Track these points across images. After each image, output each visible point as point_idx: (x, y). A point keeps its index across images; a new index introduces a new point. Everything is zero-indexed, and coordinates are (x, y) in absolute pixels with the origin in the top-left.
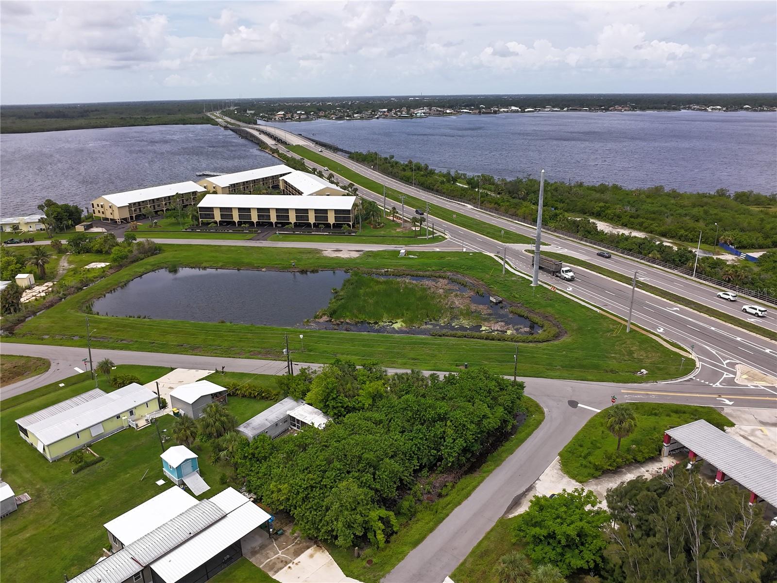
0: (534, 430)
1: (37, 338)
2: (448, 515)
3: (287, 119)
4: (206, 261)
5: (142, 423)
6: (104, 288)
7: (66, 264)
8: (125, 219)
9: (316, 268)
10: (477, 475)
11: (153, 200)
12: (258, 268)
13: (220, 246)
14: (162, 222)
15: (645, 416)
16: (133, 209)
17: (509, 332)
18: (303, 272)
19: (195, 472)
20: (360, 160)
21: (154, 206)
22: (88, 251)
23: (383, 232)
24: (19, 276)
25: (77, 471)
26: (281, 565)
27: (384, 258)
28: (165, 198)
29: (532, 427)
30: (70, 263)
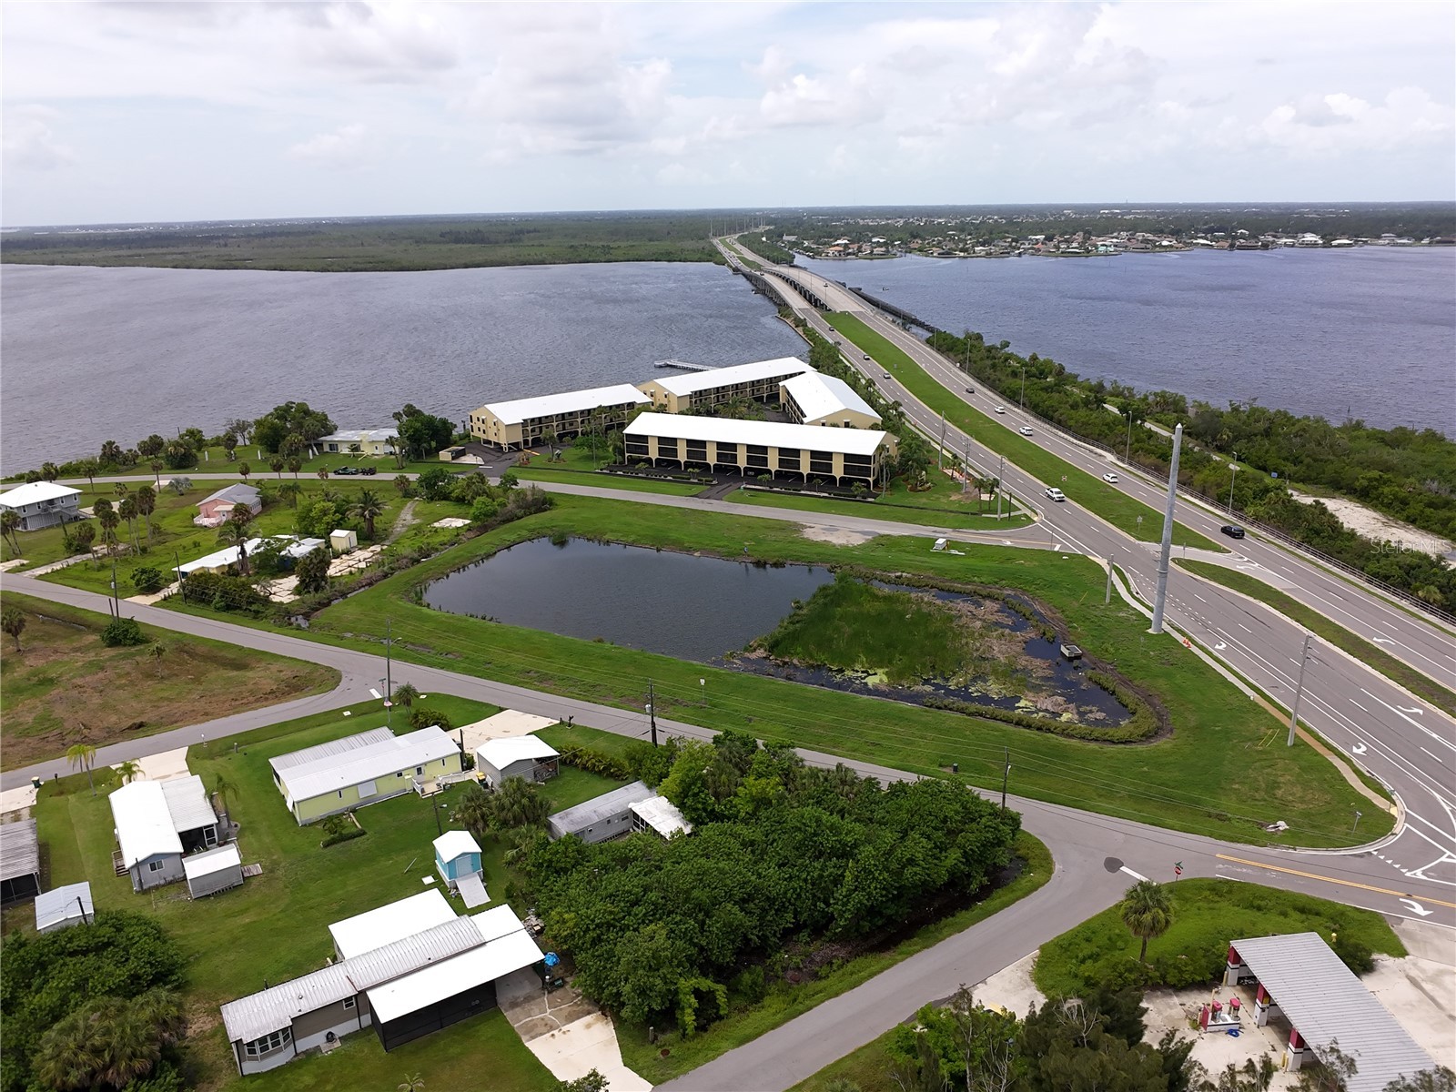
0: (1018, 899)
1: (334, 635)
2: (810, 1009)
3: (849, 254)
4: (612, 531)
5: (431, 788)
6: (448, 563)
7: (409, 517)
8: (516, 444)
9: (781, 560)
10: (887, 956)
11: (563, 415)
12: (689, 550)
13: (644, 505)
14: (569, 453)
15: (1236, 908)
16: (529, 428)
17: (1065, 717)
18: (760, 564)
19: (476, 873)
20: (944, 348)
21: (564, 424)
22: (446, 497)
23: (924, 500)
24: (337, 533)
25: (327, 845)
26: (543, 1029)
27: (905, 551)
28: (582, 412)
29: (1019, 893)
30: (415, 515)
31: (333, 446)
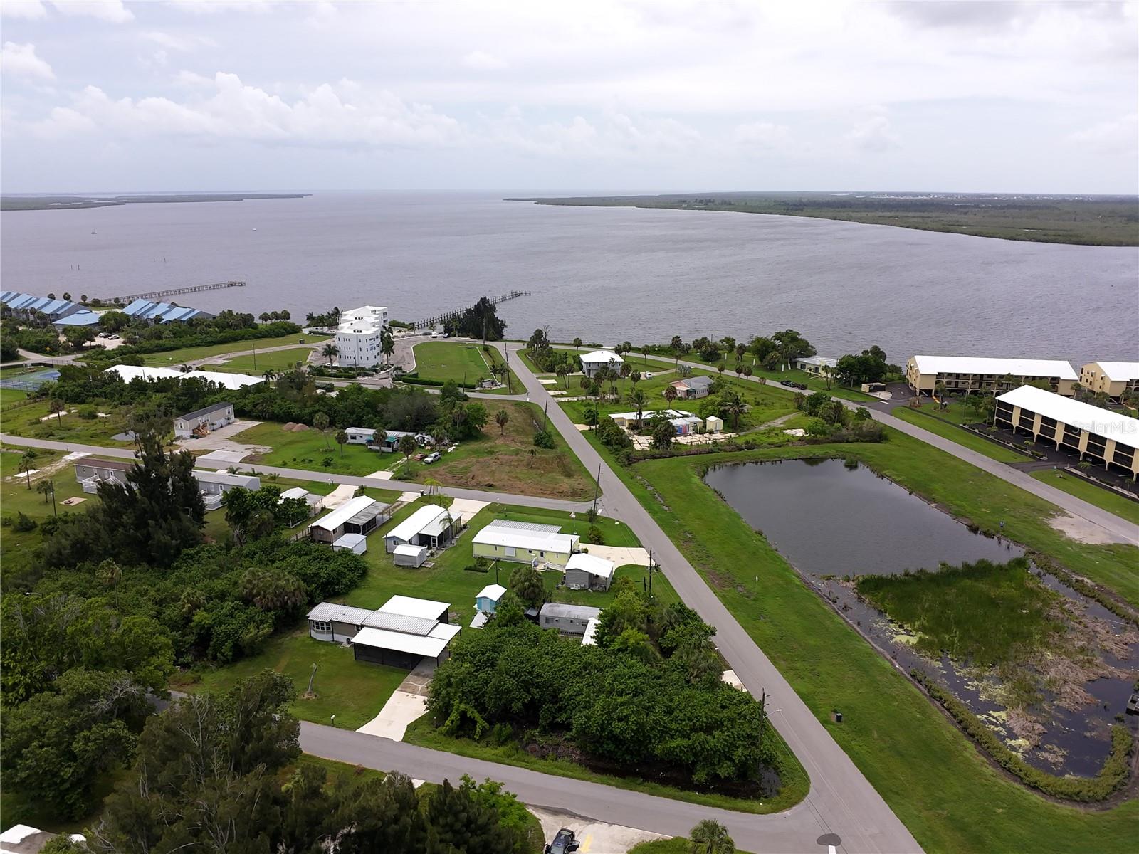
0: (719, 807)
1: (632, 475)
2: (510, 765)
5: (541, 567)
7: (780, 422)
8: (929, 392)
14: (956, 406)
16: (944, 380)
22: (817, 414)
25: (469, 569)
26: (410, 690)
28: (1001, 377)
30: (786, 422)
31: (803, 366)
